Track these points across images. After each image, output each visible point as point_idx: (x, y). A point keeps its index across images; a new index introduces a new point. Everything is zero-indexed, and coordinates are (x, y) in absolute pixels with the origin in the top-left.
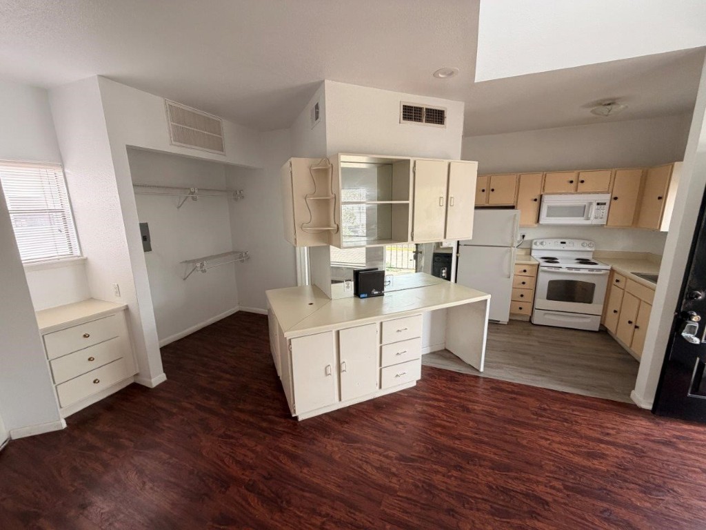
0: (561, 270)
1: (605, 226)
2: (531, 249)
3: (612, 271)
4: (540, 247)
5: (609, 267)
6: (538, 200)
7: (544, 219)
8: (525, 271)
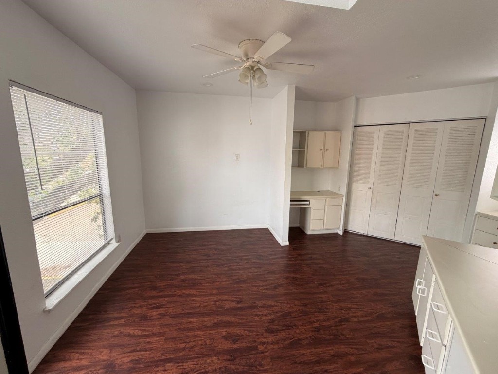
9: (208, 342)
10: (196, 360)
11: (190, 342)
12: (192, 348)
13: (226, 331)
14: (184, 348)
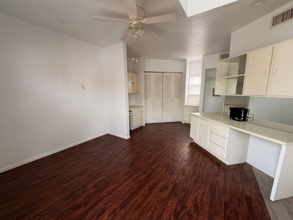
9: (158, 199)
10: (165, 210)
11: (151, 207)
12: (155, 209)
13: (158, 188)
14: (153, 213)
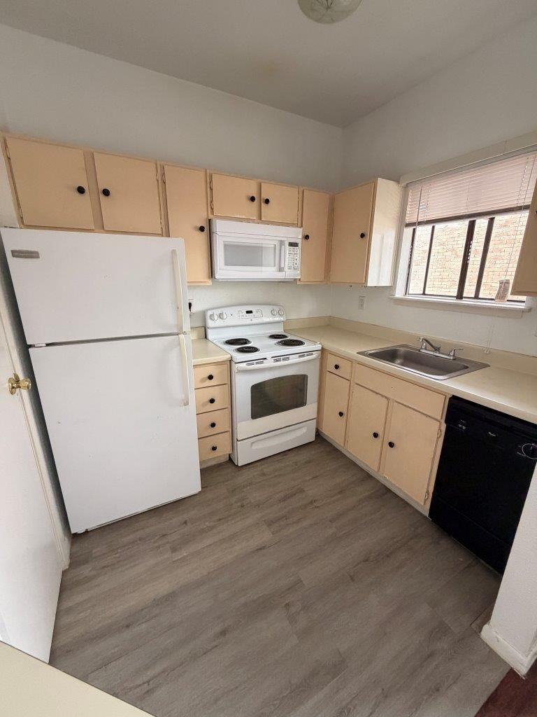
0: (266, 364)
1: (298, 283)
2: (205, 328)
3: (323, 350)
4: (219, 323)
5: (319, 347)
6: (206, 229)
7: (222, 271)
8: (211, 377)
